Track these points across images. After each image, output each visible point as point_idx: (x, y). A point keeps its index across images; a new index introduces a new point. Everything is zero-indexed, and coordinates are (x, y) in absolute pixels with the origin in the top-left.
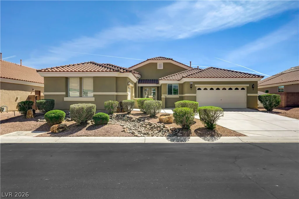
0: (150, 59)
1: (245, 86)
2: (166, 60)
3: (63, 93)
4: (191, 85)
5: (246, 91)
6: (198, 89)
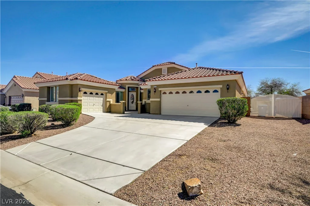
0: (155, 66)
1: (218, 87)
2: (169, 64)
3: (46, 99)
4: (155, 89)
5: (219, 93)
6: (163, 94)
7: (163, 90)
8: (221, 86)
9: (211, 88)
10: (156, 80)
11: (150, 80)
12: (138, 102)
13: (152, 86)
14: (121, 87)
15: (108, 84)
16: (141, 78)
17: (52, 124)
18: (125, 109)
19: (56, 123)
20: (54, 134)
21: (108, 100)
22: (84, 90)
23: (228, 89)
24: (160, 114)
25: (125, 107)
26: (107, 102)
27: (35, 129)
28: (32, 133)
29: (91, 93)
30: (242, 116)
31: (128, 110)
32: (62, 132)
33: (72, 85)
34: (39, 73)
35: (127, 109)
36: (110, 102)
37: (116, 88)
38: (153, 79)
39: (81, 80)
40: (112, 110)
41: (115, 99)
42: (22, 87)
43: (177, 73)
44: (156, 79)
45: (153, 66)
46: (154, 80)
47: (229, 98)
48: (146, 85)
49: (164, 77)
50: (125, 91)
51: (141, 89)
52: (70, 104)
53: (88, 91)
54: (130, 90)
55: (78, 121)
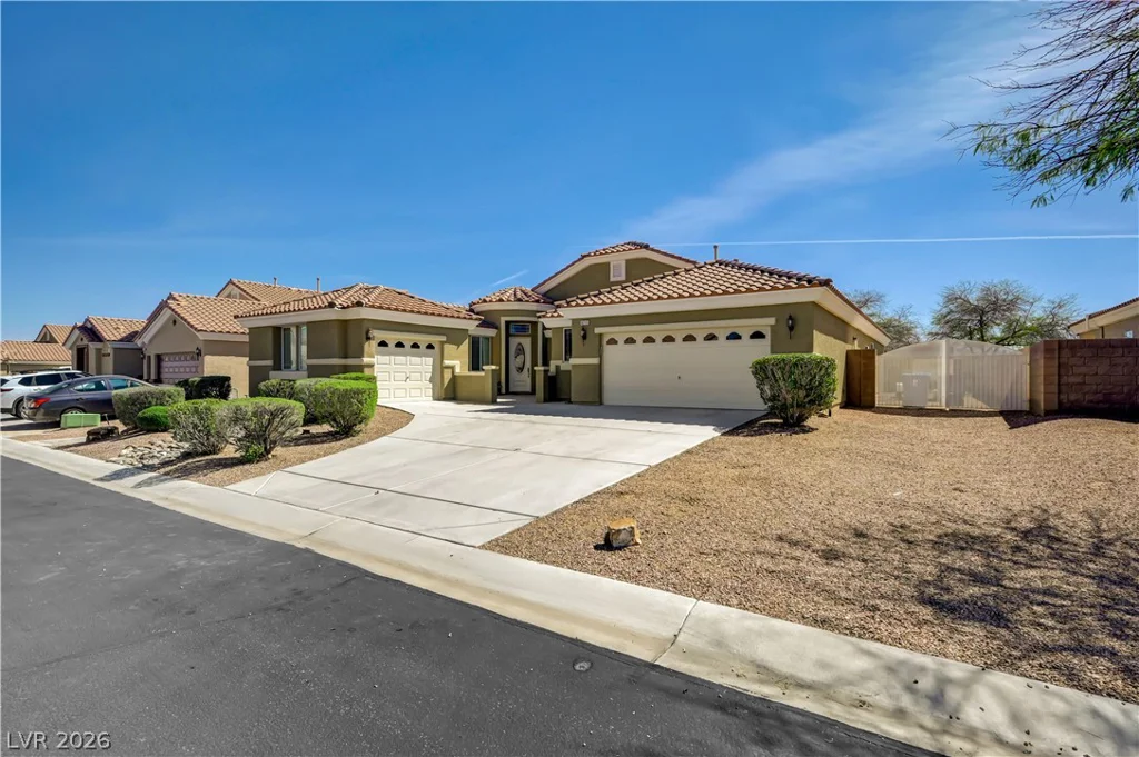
0: (589, 255)
1: (764, 323)
2: (630, 249)
3: (270, 363)
4: (583, 329)
5: (767, 342)
6: (609, 343)
7: (608, 332)
8: (772, 321)
9: (745, 326)
10: (586, 304)
11: (568, 303)
12: (536, 368)
13: (575, 321)
14: (485, 324)
15: (446, 316)
16: (545, 295)
17: (305, 432)
18: (499, 390)
19: (315, 429)
20: (319, 456)
21: (447, 362)
22: (379, 335)
23: (791, 328)
24: (601, 403)
25: (499, 384)
26: (446, 370)
27: (274, 442)
28: (268, 452)
29: (399, 345)
30: (819, 405)
31: (508, 393)
32: (338, 451)
33: (345, 322)
34: (235, 281)
35: (503, 391)
36: (452, 368)
37: (472, 326)
38: (579, 301)
39: (372, 306)
40: (461, 392)
41: (466, 359)
42: (196, 329)
43: (649, 281)
44: (588, 300)
45: (583, 257)
46: (582, 303)
47: (785, 355)
48: (559, 316)
49: (610, 296)
50: (499, 334)
51: (544, 328)
52: (345, 379)
53: (392, 337)
54: (512, 331)
55: (371, 424)
